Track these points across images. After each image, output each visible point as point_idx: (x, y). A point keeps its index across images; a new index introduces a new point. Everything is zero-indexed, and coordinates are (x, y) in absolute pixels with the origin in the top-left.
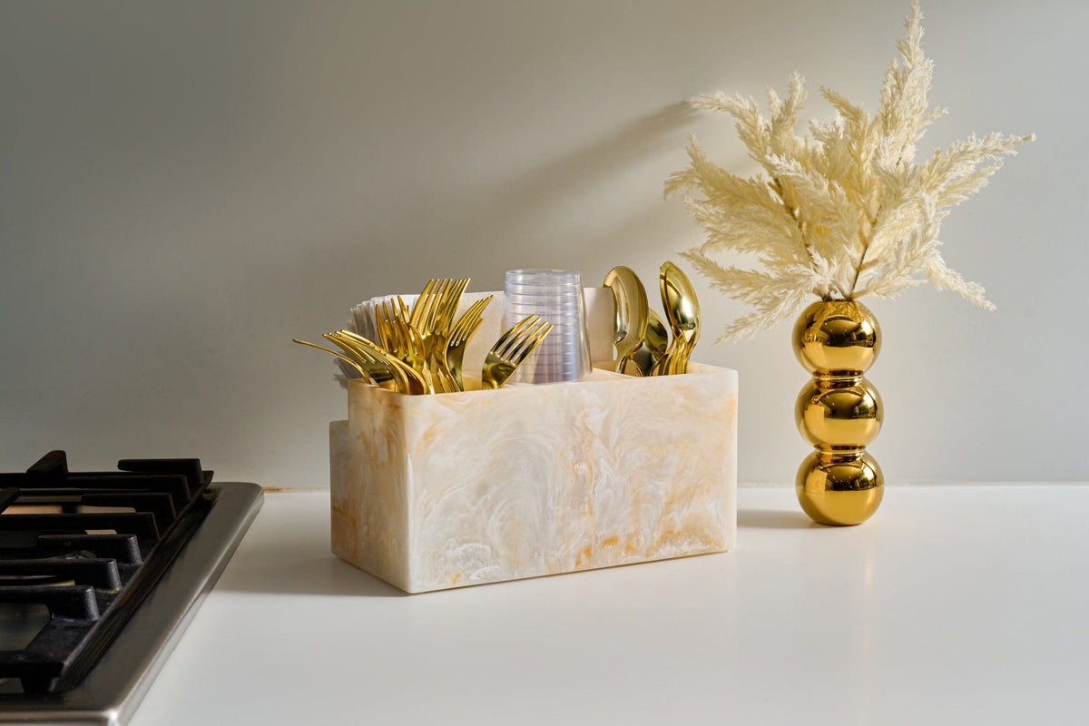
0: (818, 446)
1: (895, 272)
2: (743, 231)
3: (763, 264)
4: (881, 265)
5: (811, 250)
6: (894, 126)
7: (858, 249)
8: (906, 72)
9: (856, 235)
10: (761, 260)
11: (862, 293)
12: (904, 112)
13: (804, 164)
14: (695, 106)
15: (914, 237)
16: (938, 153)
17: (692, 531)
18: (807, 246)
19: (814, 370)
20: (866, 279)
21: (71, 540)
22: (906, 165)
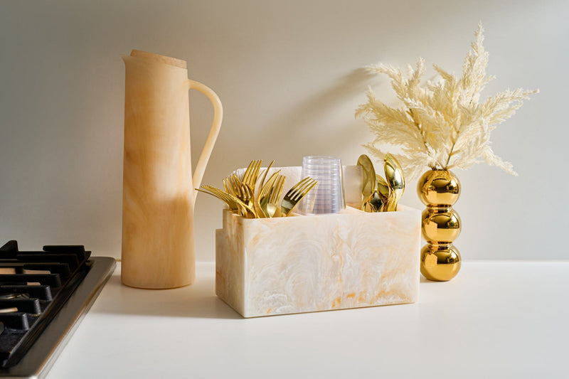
0: (430, 242)
1: (468, 156)
2: (393, 135)
3: (403, 151)
4: (461, 153)
5: (427, 144)
6: (469, 85)
7: (450, 145)
8: (476, 57)
9: (449, 138)
10: (402, 149)
11: (451, 166)
12: (473, 78)
13: (424, 103)
14: (367, 70)
15: (477, 139)
16: (490, 98)
17: (395, 292)
18: (425, 143)
19: (427, 204)
20: (454, 160)
21: (17, 288)
22: (474, 104)
